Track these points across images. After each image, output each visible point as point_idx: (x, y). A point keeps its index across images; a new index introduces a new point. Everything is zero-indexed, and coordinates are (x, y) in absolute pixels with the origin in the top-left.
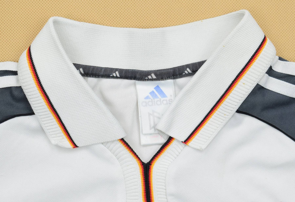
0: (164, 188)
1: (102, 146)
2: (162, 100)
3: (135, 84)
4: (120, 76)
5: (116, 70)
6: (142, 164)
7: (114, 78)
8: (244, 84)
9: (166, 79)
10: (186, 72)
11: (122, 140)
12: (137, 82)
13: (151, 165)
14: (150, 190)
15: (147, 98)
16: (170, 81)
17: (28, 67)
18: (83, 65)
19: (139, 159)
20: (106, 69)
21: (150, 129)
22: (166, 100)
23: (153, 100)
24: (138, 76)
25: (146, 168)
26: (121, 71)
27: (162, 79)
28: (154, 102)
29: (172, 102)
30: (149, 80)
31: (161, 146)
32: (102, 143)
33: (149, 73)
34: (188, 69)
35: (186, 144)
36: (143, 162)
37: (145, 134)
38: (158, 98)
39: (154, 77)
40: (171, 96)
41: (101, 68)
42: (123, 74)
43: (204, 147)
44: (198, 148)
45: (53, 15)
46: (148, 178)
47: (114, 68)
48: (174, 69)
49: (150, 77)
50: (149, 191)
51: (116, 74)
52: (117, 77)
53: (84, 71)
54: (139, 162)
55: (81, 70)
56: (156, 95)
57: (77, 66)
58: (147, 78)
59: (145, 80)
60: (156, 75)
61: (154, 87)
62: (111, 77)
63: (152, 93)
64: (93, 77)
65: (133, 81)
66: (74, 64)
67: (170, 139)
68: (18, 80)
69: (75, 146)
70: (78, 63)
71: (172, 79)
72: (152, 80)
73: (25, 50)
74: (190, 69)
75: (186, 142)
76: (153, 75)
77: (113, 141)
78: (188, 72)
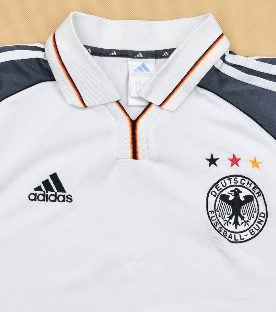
0: (146, 138)
1: (103, 107)
2: (146, 74)
3: (127, 61)
4: (117, 54)
5: (114, 50)
6: (131, 120)
7: (112, 57)
8: (204, 64)
9: (149, 58)
10: (165, 54)
11: (118, 102)
12: (129, 59)
13: (137, 121)
14: (136, 139)
15: (135, 70)
16: (153, 60)
17: (53, 48)
18: (91, 47)
19: (129, 117)
20: (107, 50)
21: (136, 93)
22: (149, 74)
23: (140, 73)
24: (129, 54)
25: (134, 124)
26: (117, 51)
27: (147, 58)
28: (140, 74)
29: (153, 75)
30: (137, 58)
31: (145, 108)
32: (104, 105)
33: (138, 52)
34: (166, 53)
35: (161, 107)
36: (131, 119)
37: (133, 97)
38: (144, 72)
39: (141, 56)
40: (153, 71)
41: (103, 49)
42: (119, 53)
43: (174, 109)
44: (170, 110)
45: (73, 10)
46: (135, 131)
47: (112, 49)
48: (156, 51)
49: (138, 56)
50: (135, 141)
51: (114, 53)
52: (114, 56)
53: (91, 51)
54: (128, 119)
55: (89, 50)
56: (142, 70)
57: (87, 47)
58: (136, 56)
59: (135, 58)
60: (143, 54)
61: (141, 64)
62: (111, 55)
63: (139, 68)
64: (97, 56)
65: (126, 59)
66: (84, 45)
67: (150, 104)
68: (45, 56)
69: (85, 106)
70: (87, 45)
71: (154, 58)
72: (140, 58)
73: (51, 34)
74: (167, 52)
75: (161, 105)
76: (140, 54)
77: (112, 103)
78: (166, 54)
